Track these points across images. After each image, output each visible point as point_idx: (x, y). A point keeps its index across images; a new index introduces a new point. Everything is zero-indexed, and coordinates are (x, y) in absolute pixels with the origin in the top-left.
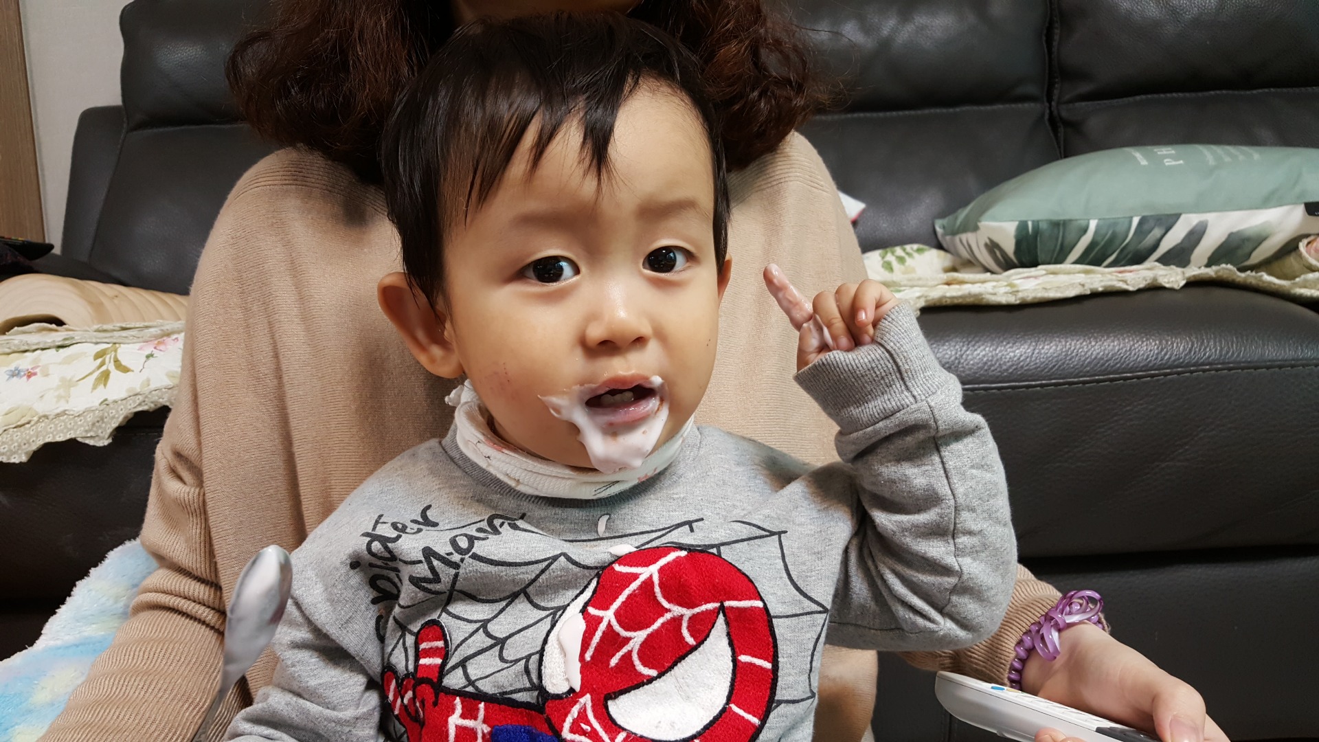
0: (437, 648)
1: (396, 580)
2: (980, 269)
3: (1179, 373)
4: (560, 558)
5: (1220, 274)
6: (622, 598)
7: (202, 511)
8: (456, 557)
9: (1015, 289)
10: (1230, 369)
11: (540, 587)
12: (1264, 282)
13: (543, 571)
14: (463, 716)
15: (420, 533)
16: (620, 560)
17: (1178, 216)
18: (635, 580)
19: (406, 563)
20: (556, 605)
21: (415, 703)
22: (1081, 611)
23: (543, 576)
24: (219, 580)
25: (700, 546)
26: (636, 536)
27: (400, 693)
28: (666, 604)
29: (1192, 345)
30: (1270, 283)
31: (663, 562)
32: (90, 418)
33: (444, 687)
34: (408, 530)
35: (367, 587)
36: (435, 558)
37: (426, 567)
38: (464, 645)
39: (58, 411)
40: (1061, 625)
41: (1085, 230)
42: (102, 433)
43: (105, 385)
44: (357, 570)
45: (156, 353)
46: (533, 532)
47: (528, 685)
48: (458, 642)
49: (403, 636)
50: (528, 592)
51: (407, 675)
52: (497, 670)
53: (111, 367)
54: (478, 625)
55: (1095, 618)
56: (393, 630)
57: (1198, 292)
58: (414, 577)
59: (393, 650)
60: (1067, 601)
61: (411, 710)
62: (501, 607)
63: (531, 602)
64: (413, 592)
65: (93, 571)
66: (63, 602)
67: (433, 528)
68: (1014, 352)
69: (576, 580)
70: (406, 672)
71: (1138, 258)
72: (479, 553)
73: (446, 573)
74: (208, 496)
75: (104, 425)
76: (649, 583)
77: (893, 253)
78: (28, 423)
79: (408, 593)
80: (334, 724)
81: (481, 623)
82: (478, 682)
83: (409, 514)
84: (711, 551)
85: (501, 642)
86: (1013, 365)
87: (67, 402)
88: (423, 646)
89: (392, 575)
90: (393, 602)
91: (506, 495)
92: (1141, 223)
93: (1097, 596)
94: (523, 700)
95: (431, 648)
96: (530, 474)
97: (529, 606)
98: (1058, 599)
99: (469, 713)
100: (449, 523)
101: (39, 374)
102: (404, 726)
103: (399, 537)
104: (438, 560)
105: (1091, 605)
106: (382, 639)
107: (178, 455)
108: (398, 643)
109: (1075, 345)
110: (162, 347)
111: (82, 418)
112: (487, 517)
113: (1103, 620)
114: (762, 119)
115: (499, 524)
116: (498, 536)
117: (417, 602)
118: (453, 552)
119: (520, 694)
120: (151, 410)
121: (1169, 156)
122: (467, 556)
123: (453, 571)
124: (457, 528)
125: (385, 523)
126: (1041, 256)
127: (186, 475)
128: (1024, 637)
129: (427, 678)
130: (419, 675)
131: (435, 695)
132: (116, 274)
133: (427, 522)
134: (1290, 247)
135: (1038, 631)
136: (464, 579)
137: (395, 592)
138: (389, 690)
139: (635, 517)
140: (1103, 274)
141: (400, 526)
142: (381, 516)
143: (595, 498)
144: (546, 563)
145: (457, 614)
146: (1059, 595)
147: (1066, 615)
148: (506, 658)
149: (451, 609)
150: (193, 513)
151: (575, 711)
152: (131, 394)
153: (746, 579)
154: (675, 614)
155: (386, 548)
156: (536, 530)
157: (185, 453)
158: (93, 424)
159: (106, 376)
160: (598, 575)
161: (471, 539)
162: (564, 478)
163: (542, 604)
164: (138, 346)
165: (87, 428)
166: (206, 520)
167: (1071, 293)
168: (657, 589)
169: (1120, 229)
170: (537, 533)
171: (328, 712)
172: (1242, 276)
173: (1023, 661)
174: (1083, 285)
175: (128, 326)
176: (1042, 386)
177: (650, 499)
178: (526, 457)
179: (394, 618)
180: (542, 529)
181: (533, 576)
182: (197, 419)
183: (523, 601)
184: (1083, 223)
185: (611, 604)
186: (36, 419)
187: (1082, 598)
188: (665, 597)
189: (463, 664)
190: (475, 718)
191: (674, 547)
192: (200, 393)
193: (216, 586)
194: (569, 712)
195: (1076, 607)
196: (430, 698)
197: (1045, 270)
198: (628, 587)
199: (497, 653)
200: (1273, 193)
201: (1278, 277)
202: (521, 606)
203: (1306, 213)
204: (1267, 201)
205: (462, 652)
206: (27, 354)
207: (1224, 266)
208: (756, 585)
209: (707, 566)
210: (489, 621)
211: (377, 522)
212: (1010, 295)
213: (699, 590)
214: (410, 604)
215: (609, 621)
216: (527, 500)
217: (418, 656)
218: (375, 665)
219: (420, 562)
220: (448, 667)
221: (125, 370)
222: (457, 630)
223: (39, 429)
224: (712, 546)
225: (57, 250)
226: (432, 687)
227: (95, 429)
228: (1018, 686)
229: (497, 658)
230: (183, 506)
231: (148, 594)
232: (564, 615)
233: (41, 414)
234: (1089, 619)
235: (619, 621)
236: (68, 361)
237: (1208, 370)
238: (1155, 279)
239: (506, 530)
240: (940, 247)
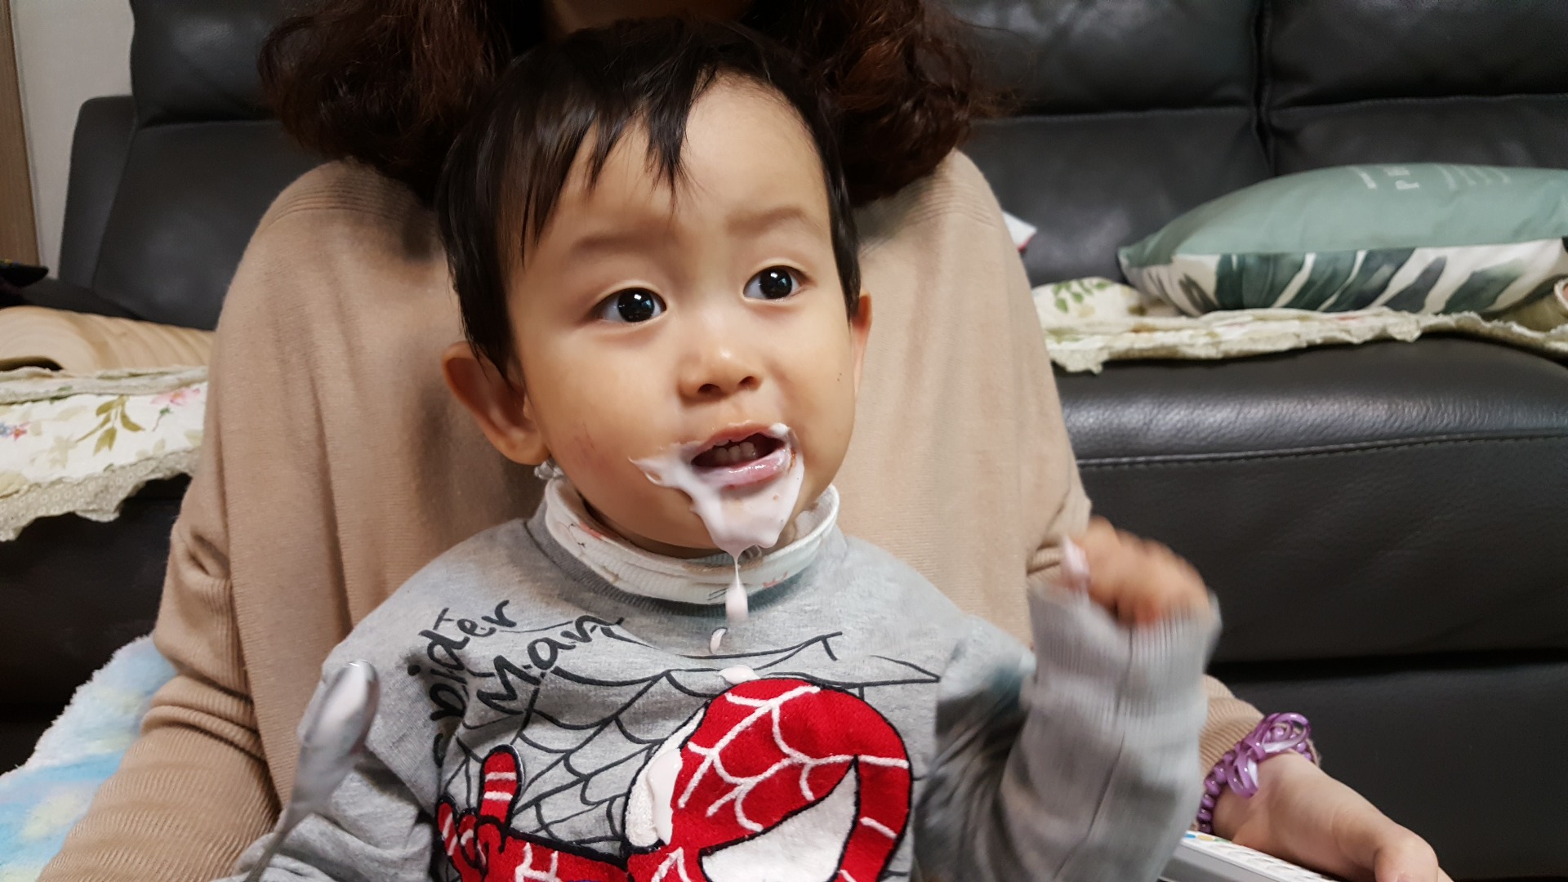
0: (508, 781)
1: (462, 693)
2: (1172, 309)
3: (1411, 444)
4: (661, 680)
5: (1462, 323)
6: (731, 735)
7: (228, 608)
8: (535, 671)
9: (1216, 340)
10: (1471, 440)
11: (635, 713)
12: (1513, 334)
13: (640, 694)
14: (534, 867)
15: (493, 636)
16: (736, 689)
17: (1409, 252)
18: (749, 714)
19: (474, 674)
20: (653, 739)
21: (475, 845)
22: (1285, 736)
23: (640, 701)
24: (251, 692)
25: (837, 683)
26: (757, 657)
27: (457, 830)
28: (785, 748)
29: (1428, 409)
30: (1520, 335)
31: (787, 696)
32: (92, 487)
33: (513, 829)
34: (478, 631)
35: (427, 699)
36: (510, 671)
37: (499, 681)
38: (539, 779)
39: (55, 477)
40: (1260, 755)
41: (1299, 267)
42: (107, 505)
43: (110, 446)
44: (417, 676)
45: (173, 407)
46: (630, 641)
47: (610, 834)
48: (533, 775)
49: (466, 762)
50: (621, 719)
51: (469, 810)
52: (575, 812)
53: (117, 423)
54: (559, 756)
55: (1301, 746)
56: (456, 754)
57: (1434, 345)
58: (483, 693)
59: (453, 777)
60: (1268, 726)
61: (470, 853)
62: (588, 736)
63: (624, 732)
64: (482, 710)
65: (97, 674)
66: (60, 711)
67: (508, 629)
68: (1214, 416)
69: (680, 709)
70: (466, 807)
71: (1360, 300)
72: (563, 667)
73: (524, 691)
74: (237, 590)
75: (109, 497)
76: (766, 720)
77: (1068, 288)
78: (17, 492)
79: (475, 711)
80: (376, 864)
81: (562, 754)
82: (552, 826)
83: (480, 609)
84: (851, 691)
85: (584, 780)
86: (1212, 432)
87: (64, 467)
88: (491, 776)
89: (458, 686)
90: (457, 718)
91: (602, 593)
92: (1367, 259)
93: (1303, 720)
94: (604, 851)
95: (500, 780)
96: (632, 568)
97: (621, 736)
98: (1258, 721)
99: (540, 864)
100: (529, 624)
101: (29, 432)
102: (458, 871)
103: (466, 640)
104: (513, 673)
105: (1297, 730)
106: (439, 762)
107: (200, 539)
108: (459, 769)
109: (1288, 409)
110: (179, 400)
111: (81, 487)
112: (575, 619)
113: (1312, 748)
114: (916, 135)
115: (590, 628)
116: (587, 644)
117: (486, 722)
118: (532, 664)
119: (601, 844)
120: (166, 478)
121: (1402, 177)
122: (548, 671)
123: (532, 688)
124: (539, 630)
125: (450, 620)
126: (1247, 298)
127: (209, 563)
128: (1216, 769)
129: (492, 816)
130: (483, 812)
131: (502, 837)
132: (125, 303)
133: (502, 621)
134: (1544, 290)
135: (1232, 762)
136: (545, 697)
137: (460, 707)
138: (443, 825)
139: (757, 635)
140: (1321, 321)
141: (468, 625)
142: (445, 611)
143: (709, 603)
144: (645, 684)
145: (534, 741)
146: (1260, 716)
147: (1266, 742)
148: (588, 799)
149: (527, 733)
150: (219, 611)
151: (664, 868)
152: (143, 458)
153: (892, 732)
154: (795, 761)
155: (452, 655)
156: (634, 639)
157: (209, 537)
158: (96, 495)
159: (111, 436)
160: (706, 706)
161: (554, 647)
162: (672, 576)
163: (637, 736)
164: (149, 398)
165: (88, 500)
166: (234, 619)
167: (1284, 345)
168: (776, 729)
169: (1342, 266)
170: (635, 642)
171: (370, 849)
172: (1487, 326)
173: (1215, 798)
174: (1298, 336)
175: (139, 372)
176: (1247, 458)
177: (778, 611)
178: (629, 547)
179: (458, 740)
180: (643, 638)
181: (627, 699)
182: (223, 495)
183: (614, 731)
184: (1298, 258)
185: (717, 741)
186: (25, 487)
187: (1286, 722)
188: (785, 739)
189: (537, 802)
190: (547, 870)
191: (805, 681)
192: (226, 465)
193: (245, 698)
194: (656, 869)
195: (1279, 733)
196: (495, 842)
197: (1254, 316)
198: (739, 722)
199: (579, 793)
200: (1526, 224)
201: (1530, 328)
202: (612, 735)
203: (1564, 249)
204: (1517, 235)
205: (537, 789)
206: (14, 407)
207: (1466, 314)
208: (905, 739)
209: (842, 709)
210: (572, 751)
211: (440, 619)
212: (1210, 347)
213: (828, 739)
214: (478, 724)
215: (712, 763)
216: (627, 602)
217: (483, 788)
218: (429, 794)
219: (491, 675)
220: (519, 805)
221: (135, 428)
222: (533, 761)
223: (30, 500)
224: (854, 686)
225: (53, 274)
226: (499, 829)
227: (98, 501)
228: (1208, 829)
229: (578, 798)
230: (205, 601)
231: (163, 707)
232: (660, 750)
233: (32, 481)
234: (1295, 748)
235: (724, 764)
236: (65, 416)
237: (1446, 441)
238: (1384, 330)
239: (597, 635)
240: (1124, 281)
